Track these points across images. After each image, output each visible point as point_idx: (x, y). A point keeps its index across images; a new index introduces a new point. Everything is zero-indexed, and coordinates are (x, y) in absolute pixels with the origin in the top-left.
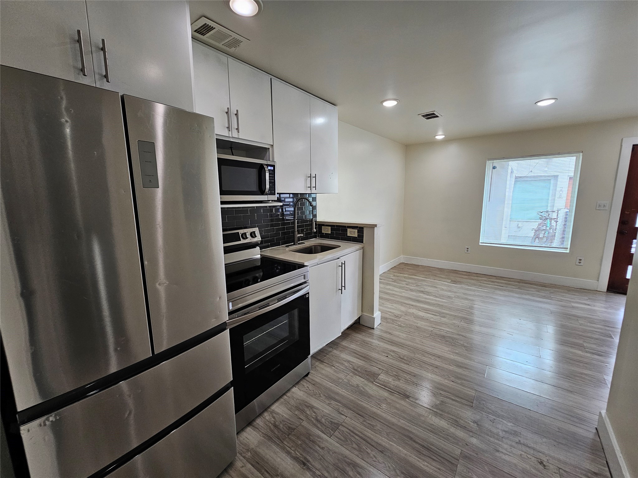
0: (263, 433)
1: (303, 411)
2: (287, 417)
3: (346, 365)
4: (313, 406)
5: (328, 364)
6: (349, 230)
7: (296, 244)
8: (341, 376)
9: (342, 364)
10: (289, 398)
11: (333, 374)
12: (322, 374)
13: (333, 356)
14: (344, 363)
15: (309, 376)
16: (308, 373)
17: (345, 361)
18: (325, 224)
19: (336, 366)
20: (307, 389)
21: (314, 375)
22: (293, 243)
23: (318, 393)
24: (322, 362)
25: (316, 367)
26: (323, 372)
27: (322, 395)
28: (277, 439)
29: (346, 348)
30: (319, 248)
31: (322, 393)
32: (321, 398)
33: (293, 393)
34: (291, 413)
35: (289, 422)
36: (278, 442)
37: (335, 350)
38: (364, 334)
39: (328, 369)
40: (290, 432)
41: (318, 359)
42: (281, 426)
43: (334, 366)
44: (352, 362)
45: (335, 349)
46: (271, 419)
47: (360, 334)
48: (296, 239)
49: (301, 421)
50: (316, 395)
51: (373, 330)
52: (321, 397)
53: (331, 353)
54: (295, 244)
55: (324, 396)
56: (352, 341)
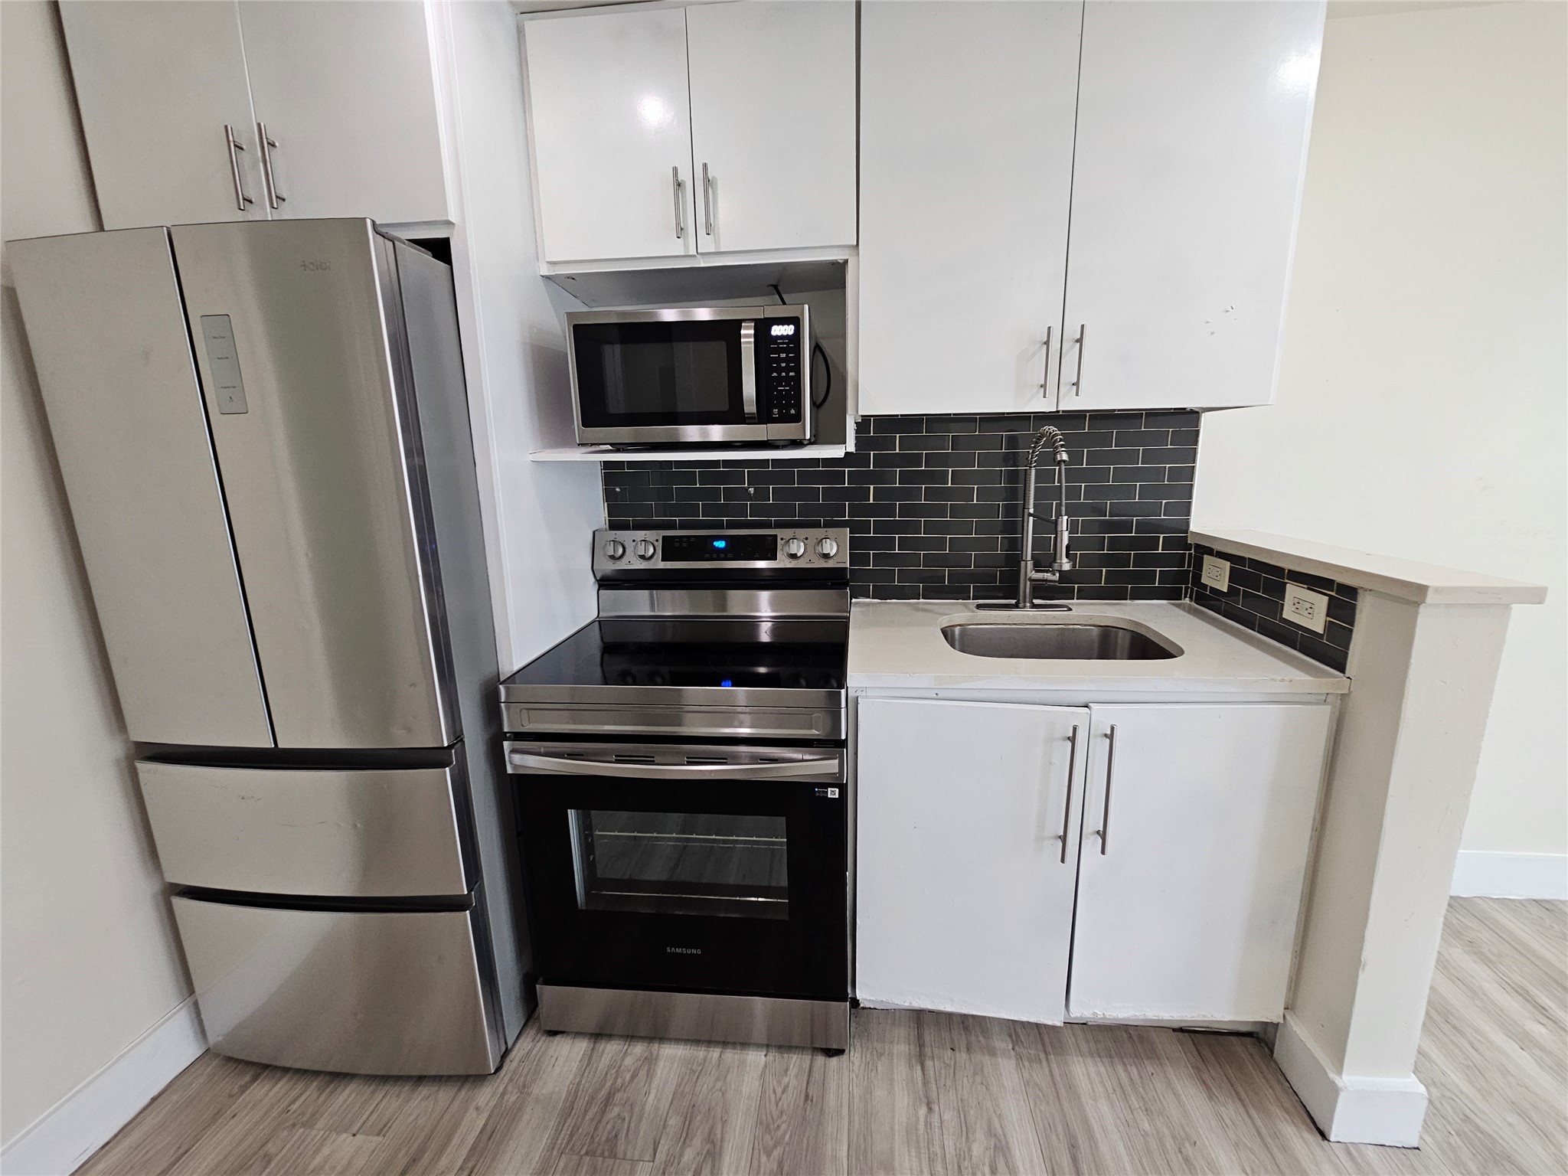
0: (579, 1084)
1: (685, 1136)
2: (647, 1109)
3: (977, 1149)
4: (720, 1154)
5: (925, 1083)
6: (1293, 591)
7: (1025, 607)
8: (907, 1165)
9: (966, 1130)
10: (719, 1065)
11: (892, 1128)
12: (868, 1091)
13: (979, 1070)
14: (980, 1135)
15: (834, 1060)
16: (840, 1052)
17: (991, 1133)
18: (1217, 547)
19: (936, 1116)
20: (779, 1090)
21: (845, 1071)
22: (1013, 602)
23: (780, 1133)
24: (921, 1058)
25: (883, 1058)
26: (880, 1093)
27: (776, 1153)
28: (569, 1133)
29: (1063, 1092)
30: (1124, 641)
31: (787, 1149)
32: (764, 1158)
33: (742, 1063)
34: (667, 1107)
35: (633, 1125)
36: (559, 1142)
37: (1013, 1062)
38: (1231, 1110)
39: (902, 1100)
40: (599, 1152)
41: (920, 1037)
42: (616, 1110)
43: (930, 1110)
44: (1007, 1162)
45: (1019, 1058)
46: (629, 1071)
47: (1211, 1096)
48: (1026, 588)
49: (647, 1157)
50: (770, 1133)
51: (1314, 1139)
52: (769, 1155)
53: (987, 1060)
54: (1021, 605)
55: (780, 1164)
56: (1129, 1090)
